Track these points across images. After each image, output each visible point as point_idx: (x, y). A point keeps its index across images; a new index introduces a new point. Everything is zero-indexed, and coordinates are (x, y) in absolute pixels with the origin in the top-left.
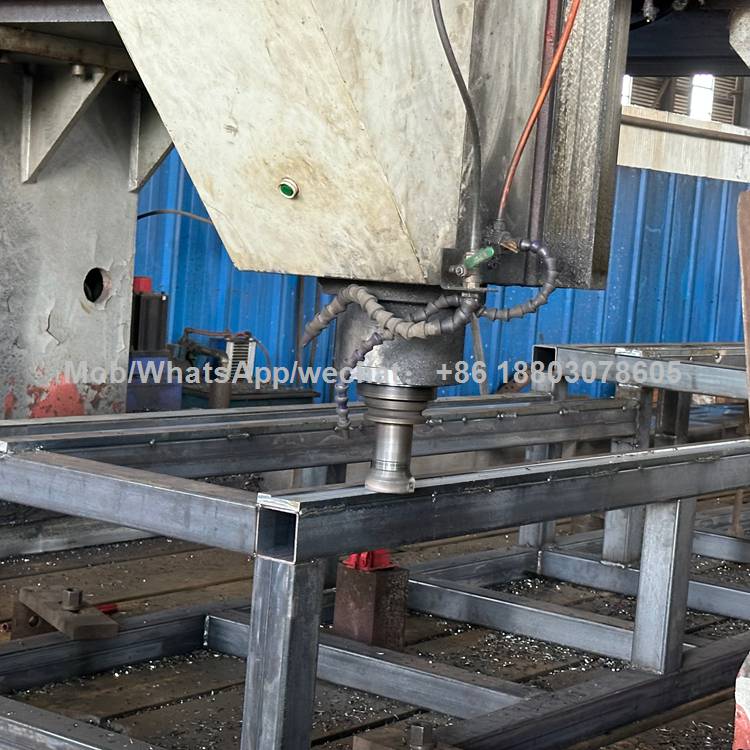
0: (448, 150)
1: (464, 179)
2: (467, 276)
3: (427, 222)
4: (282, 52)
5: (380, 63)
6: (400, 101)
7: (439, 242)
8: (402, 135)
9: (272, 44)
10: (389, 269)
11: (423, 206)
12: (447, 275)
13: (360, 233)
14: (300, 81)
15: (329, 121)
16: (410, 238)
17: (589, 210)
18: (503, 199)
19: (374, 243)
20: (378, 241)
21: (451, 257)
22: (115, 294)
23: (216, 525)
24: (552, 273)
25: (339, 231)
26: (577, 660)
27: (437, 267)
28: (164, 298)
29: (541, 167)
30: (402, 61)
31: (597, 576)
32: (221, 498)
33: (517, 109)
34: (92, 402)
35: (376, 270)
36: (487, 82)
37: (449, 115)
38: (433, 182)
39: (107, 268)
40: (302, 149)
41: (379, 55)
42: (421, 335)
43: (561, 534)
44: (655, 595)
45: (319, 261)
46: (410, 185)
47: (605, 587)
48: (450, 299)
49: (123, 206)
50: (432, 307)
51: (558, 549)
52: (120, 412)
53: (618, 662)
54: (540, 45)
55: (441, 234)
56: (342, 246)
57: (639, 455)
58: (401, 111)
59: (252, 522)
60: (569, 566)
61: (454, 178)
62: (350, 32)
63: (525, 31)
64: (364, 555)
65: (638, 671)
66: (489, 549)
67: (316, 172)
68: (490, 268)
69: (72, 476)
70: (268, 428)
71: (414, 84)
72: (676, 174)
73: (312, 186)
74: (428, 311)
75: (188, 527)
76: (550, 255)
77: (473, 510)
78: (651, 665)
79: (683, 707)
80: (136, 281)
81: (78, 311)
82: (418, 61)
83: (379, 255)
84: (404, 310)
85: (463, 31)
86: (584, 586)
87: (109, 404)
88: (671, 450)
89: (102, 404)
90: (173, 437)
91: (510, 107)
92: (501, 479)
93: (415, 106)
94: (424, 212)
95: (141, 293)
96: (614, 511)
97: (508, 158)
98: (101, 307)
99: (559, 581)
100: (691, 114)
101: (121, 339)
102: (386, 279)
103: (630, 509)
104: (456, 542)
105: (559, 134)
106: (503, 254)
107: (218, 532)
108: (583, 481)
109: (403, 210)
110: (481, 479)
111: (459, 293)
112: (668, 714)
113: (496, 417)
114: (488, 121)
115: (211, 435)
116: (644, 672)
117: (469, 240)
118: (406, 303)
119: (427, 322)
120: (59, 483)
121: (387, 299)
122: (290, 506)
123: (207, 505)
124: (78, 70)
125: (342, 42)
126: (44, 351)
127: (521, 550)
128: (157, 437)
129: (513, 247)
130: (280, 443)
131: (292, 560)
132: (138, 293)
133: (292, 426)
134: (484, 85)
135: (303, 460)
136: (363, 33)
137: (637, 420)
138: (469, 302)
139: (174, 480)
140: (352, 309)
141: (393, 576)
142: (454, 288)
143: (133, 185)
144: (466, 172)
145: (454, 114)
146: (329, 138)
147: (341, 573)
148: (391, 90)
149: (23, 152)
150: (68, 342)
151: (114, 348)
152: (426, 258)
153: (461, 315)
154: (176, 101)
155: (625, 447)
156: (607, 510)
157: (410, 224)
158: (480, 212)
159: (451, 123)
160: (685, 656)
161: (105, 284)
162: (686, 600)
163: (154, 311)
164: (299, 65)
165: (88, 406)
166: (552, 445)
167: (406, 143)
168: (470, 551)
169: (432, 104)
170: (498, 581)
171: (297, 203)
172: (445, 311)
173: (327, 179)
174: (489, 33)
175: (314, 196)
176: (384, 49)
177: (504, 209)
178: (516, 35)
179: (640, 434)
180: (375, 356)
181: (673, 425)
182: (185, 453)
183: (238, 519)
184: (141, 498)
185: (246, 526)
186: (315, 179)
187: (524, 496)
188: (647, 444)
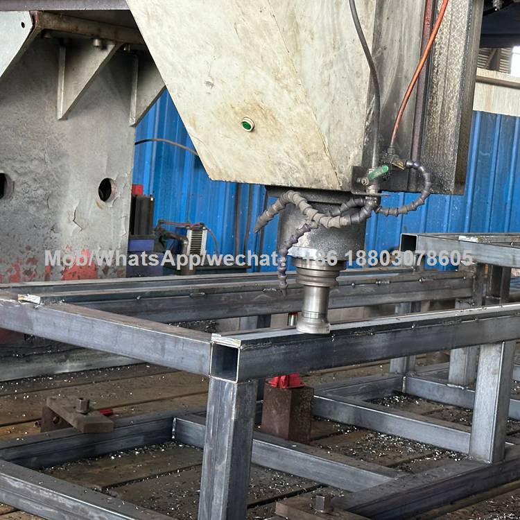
0: (357, 99)
1: (367, 119)
2: (369, 185)
3: (342, 148)
4: (245, 31)
5: (312, 39)
6: (326, 65)
7: (351, 162)
8: (326, 88)
9: (239, 26)
10: (316, 180)
11: (340, 137)
12: (356, 185)
13: (297, 156)
14: (258, 52)
15: (277, 79)
16: (331, 159)
17: (453, 140)
18: (394, 133)
19: (306, 162)
20: (309, 161)
21: (358, 172)
22: (119, 196)
23: (183, 356)
24: (428, 183)
25: (282, 155)
26: (430, 453)
27: (348, 179)
28: (152, 199)
29: (420, 111)
30: (328, 38)
31: (444, 394)
32: (186, 337)
33: (405, 71)
34: (103, 270)
35: (307, 181)
36: (384, 52)
37: (358, 74)
38: (347, 121)
39: (114, 178)
40: (258, 98)
41: (312, 33)
42: (338, 226)
43: (419, 365)
44: (486, 408)
45: (267, 174)
46: (332, 122)
47: (451, 402)
48: (357, 201)
49: (125, 136)
50: (345, 206)
51: (417, 376)
52: (122, 277)
53: (459, 454)
54: (421, 27)
55: (352, 156)
56: (283, 164)
57: (476, 310)
58: (326, 72)
59: (208, 354)
60: (424, 387)
61: (361, 118)
62: (292, 17)
63: (410, 17)
64: (283, 378)
65: (474, 461)
66: (369, 375)
67: (267, 114)
68: (385, 180)
69: (85, 320)
70: (218, 289)
71: (336, 53)
72: (501, 115)
73: (264, 123)
74: (342, 209)
75: (163, 356)
76: (426, 171)
77: (360, 347)
78: (482, 456)
79: (505, 486)
80: (134, 187)
81: (94, 207)
82: (338, 37)
83: (309, 170)
84: (325, 208)
85: (369, 17)
86: (435, 401)
87: (115, 272)
88: (498, 307)
89: (110, 271)
90: (152, 295)
91: (400, 69)
92: (380, 326)
93: (335, 68)
94: (340, 141)
95: (136, 195)
96: (457, 350)
97: (398, 104)
98: (110, 204)
99: (417, 398)
100: (512, 72)
101: (123, 227)
102: (314, 187)
103: (468, 348)
104: (346, 370)
105: (433, 87)
106: (394, 170)
107: (184, 360)
108: (436, 328)
109: (326, 139)
110: (365, 326)
111: (363, 197)
112: (495, 491)
113: (375, 283)
114: (385, 78)
115: (179, 294)
116: (478, 462)
117: (371, 161)
118: (327, 204)
119: (341, 216)
120: (76, 325)
121: (314, 200)
122: (234, 343)
123: (176, 341)
124: (97, 42)
125: (287, 26)
126: (71, 234)
127: (392, 375)
128: (142, 295)
129: (401, 165)
130: (225, 300)
131: (235, 380)
132: (134, 196)
133: (234, 288)
134: (382, 54)
135: (242, 311)
136: (301, 19)
137: (474, 286)
138: (370, 203)
139: (154, 324)
140: (289, 207)
141: (303, 392)
142: (360, 193)
143: (132, 121)
144: (369, 113)
145: (362, 74)
146: (276, 90)
147: (267, 390)
148: (319, 57)
149: (59, 98)
150: (87, 229)
151: (118, 233)
152: (341, 173)
153: (365, 212)
154: (172, 64)
155: (465, 305)
156: (453, 348)
157: (331, 149)
158: (379, 142)
159: (360, 79)
160: (507, 451)
161: (113, 189)
162: (508, 411)
163: (145, 208)
164: (257, 40)
165: (100, 272)
166: (414, 303)
167: (329, 94)
168: (355, 376)
169: (347, 67)
170: (375, 397)
171: (254, 135)
172: (353, 209)
173: (274, 118)
174: (386, 18)
175: (265, 130)
176: (315, 29)
177: (395, 139)
178: (404, 19)
179: (475, 296)
180: (304, 240)
181: (499, 290)
182: (160, 306)
183: (197, 351)
184: (131, 336)
185: (203, 356)
186: (266, 118)
187: (395, 338)
188: (481, 302)
